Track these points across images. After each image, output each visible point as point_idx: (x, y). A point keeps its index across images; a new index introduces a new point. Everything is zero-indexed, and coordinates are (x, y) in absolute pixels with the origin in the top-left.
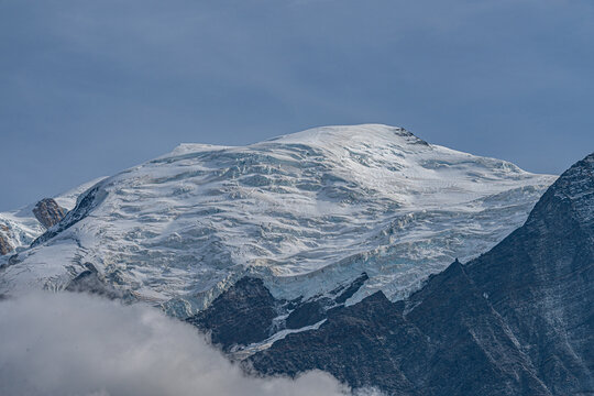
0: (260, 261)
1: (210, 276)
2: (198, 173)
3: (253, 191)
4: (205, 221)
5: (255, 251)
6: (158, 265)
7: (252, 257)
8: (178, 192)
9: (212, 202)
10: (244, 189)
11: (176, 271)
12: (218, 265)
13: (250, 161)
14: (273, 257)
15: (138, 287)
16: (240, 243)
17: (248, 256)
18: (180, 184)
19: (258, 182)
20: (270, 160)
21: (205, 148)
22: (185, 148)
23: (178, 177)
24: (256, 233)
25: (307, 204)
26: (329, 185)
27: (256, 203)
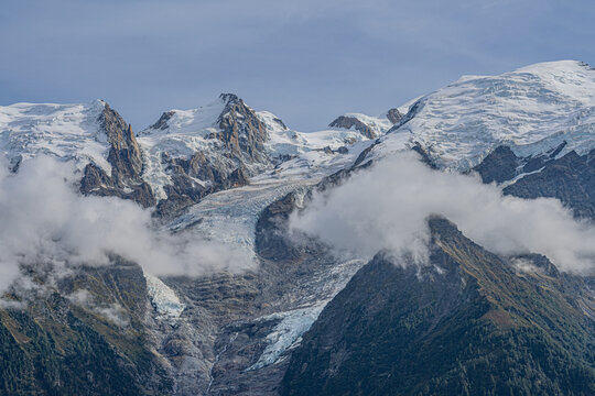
0: (508, 137)
1: (481, 146)
2: (473, 91)
3: (503, 99)
4: (477, 117)
5: (504, 131)
6: (453, 141)
7: (504, 135)
8: (462, 102)
9: (481, 106)
10: (498, 99)
11: (462, 144)
12: (485, 140)
13: (500, 83)
14: (515, 134)
15: (443, 153)
16: (497, 128)
17: (502, 135)
18: (463, 97)
19: (504, 94)
20: (511, 82)
21: (476, 77)
22: (465, 78)
23: (462, 94)
24: (505, 122)
25: (532, 105)
26: (543, 94)
27: (505, 106)
